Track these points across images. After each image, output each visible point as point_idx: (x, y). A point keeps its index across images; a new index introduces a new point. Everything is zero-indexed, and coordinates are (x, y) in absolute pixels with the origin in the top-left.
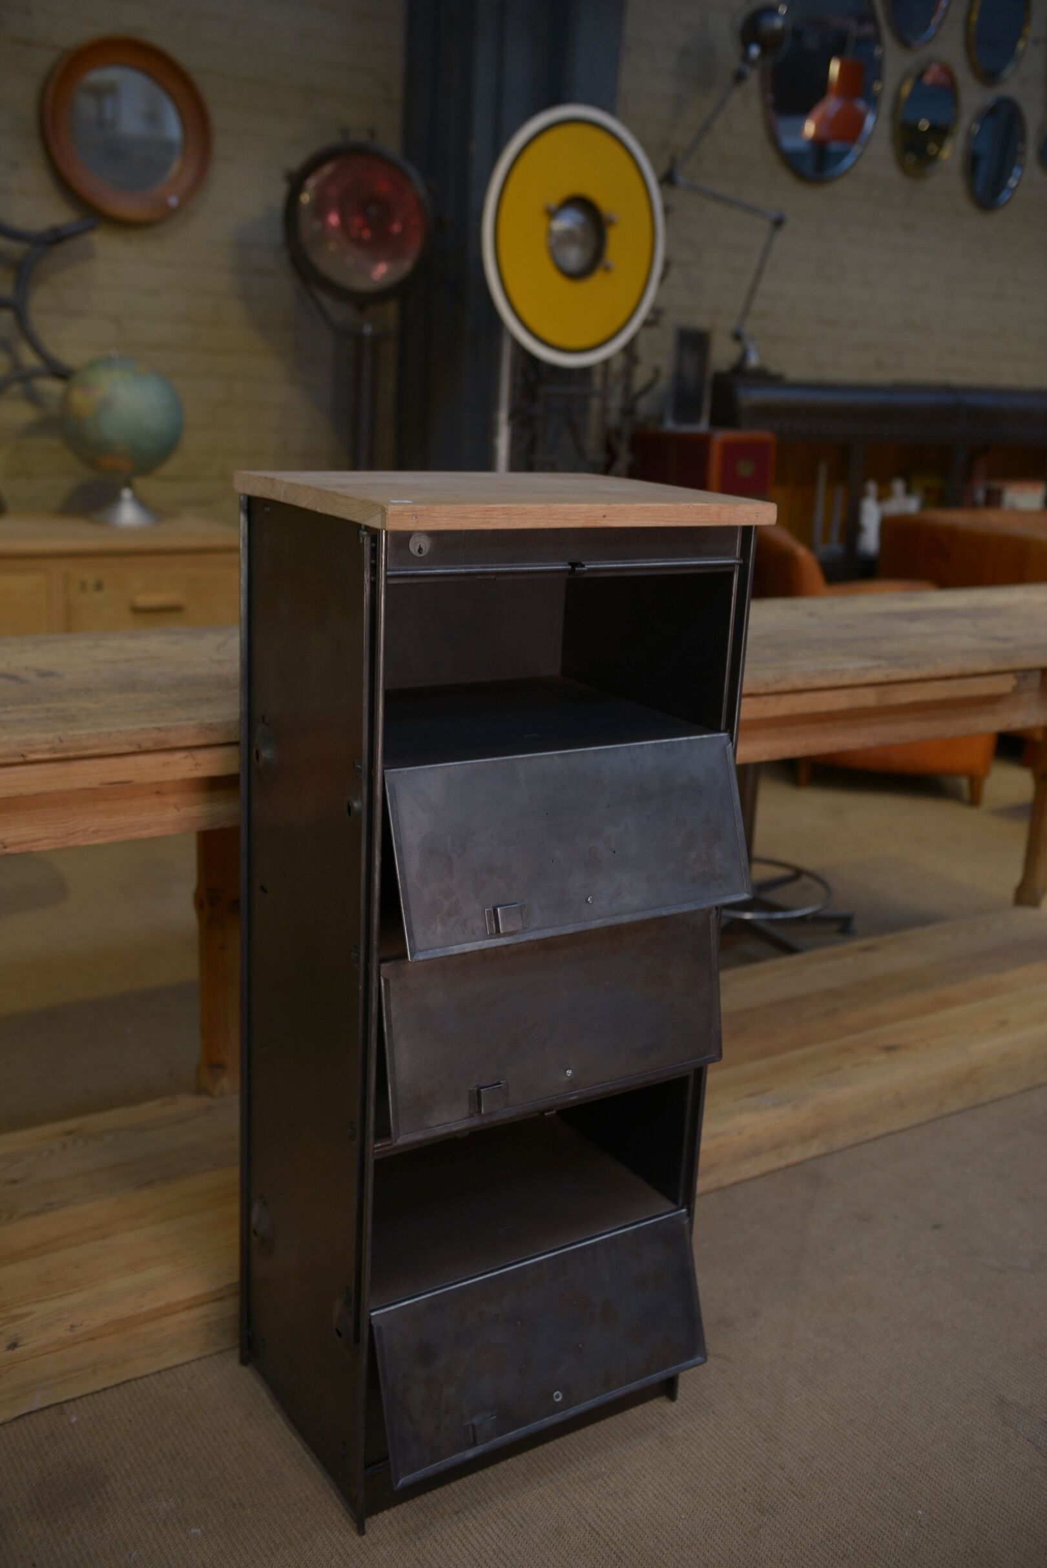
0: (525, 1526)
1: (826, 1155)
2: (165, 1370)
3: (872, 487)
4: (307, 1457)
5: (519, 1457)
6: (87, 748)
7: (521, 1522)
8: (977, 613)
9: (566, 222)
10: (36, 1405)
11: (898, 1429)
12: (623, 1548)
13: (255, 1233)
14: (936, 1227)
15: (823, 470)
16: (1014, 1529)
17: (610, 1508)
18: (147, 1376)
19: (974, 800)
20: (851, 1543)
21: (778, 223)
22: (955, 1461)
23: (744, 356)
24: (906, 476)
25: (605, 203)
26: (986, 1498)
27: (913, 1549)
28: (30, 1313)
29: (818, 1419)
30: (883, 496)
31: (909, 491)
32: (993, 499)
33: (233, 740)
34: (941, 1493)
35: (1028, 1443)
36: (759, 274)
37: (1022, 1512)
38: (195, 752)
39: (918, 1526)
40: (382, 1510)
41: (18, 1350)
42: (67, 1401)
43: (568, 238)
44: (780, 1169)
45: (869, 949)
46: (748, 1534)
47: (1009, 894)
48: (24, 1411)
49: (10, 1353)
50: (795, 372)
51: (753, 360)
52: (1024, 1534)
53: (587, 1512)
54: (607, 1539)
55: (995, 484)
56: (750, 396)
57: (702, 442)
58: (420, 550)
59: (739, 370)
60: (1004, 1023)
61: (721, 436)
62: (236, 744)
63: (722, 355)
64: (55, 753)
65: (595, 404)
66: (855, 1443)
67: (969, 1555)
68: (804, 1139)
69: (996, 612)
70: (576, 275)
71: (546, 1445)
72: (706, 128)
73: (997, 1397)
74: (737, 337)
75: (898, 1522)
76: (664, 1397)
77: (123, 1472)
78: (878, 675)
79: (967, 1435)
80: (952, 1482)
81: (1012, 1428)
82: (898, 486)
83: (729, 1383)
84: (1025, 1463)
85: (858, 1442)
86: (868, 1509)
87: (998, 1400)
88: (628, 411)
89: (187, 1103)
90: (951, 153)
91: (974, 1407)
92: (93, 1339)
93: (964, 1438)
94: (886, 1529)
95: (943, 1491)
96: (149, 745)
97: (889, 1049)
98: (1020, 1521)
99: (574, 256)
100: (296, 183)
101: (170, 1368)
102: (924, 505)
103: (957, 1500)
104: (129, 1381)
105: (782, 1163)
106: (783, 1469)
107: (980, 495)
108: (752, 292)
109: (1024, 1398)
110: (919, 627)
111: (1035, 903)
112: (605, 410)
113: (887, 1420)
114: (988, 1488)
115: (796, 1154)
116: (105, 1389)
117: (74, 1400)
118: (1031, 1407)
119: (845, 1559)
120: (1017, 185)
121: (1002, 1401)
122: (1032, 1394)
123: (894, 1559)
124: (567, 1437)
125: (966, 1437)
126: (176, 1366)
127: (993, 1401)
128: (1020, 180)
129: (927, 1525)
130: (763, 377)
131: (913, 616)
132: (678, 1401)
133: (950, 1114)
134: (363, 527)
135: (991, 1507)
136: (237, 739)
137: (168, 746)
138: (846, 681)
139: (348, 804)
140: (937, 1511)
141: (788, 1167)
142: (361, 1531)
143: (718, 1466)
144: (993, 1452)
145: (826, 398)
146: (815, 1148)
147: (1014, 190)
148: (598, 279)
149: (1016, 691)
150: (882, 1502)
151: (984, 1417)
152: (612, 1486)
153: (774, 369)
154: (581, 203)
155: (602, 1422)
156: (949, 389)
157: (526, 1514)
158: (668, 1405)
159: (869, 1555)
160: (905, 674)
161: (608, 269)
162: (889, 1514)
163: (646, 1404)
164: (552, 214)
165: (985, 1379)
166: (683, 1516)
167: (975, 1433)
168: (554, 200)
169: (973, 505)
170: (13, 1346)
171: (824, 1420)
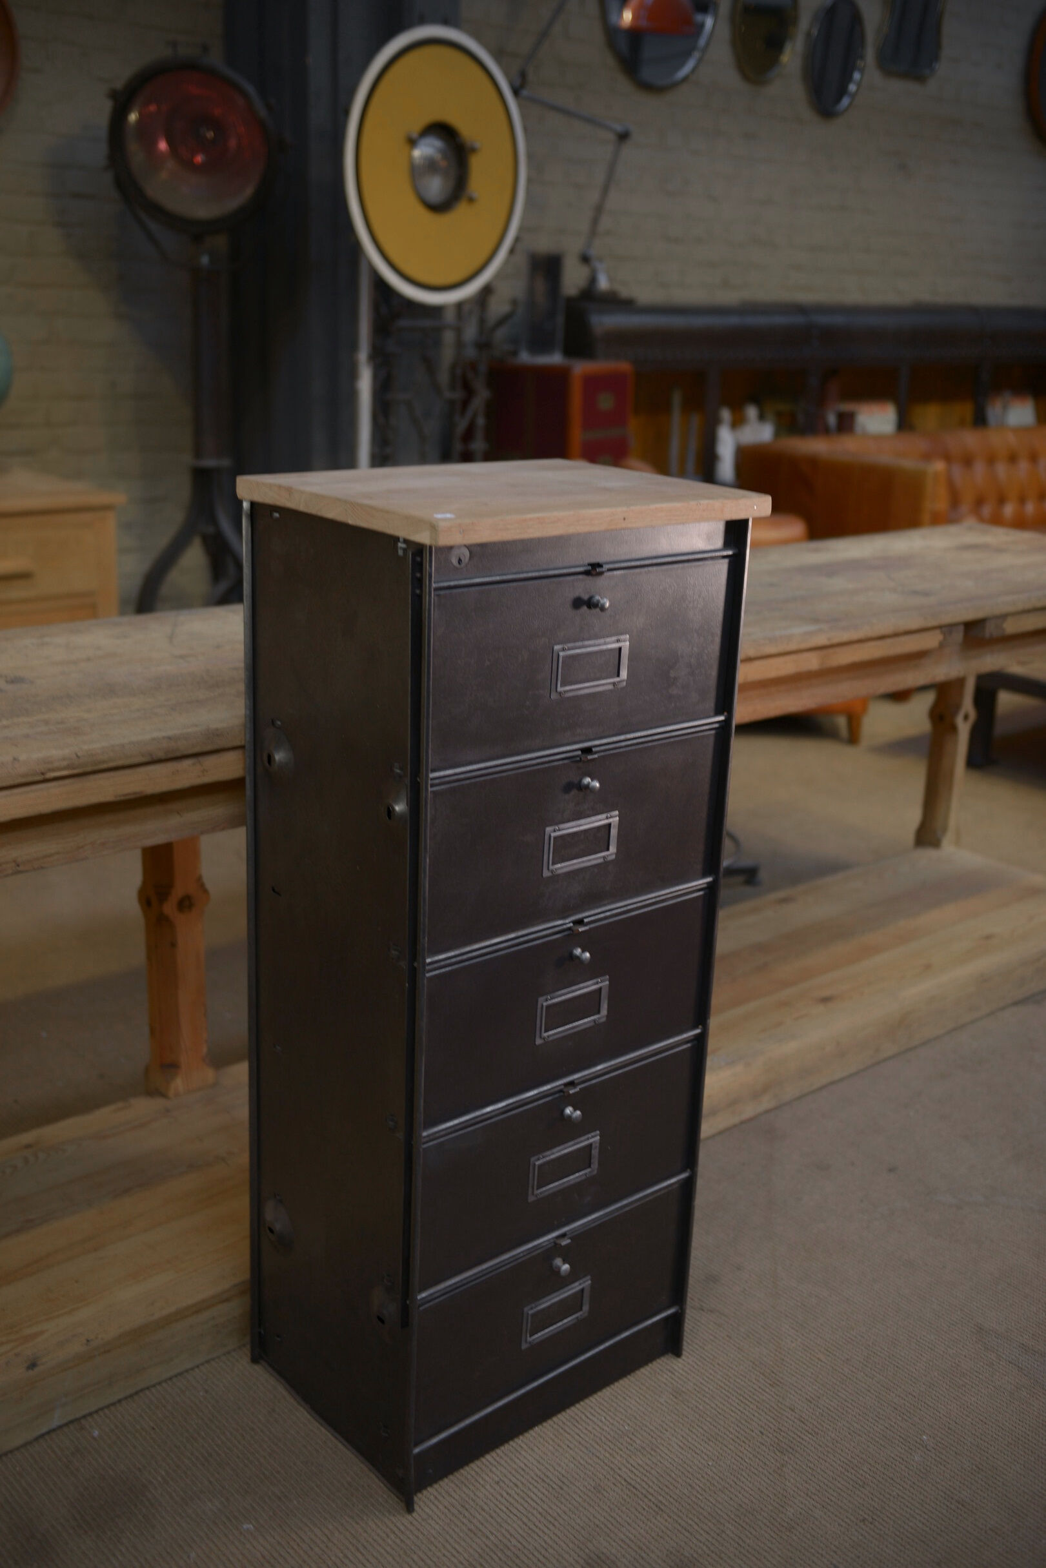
0: (565, 1487)
1: (776, 1108)
2: (176, 1376)
3: (726, 414)
4: (340, 1445)
5: (545, 1424)
6: (104, 762)
7: (560, 1484)
8: (886, 564)
9: (426, 150)
10: (55, 1423)
11: (891, 1363)
12: (661, 1498)
13: (271, 1231)
14: (891, 1170)
15: (677, 399)
16: (1011, 1444)
17: (640, 1462)
18: (160, 1383)
19: (853, 738)
20: (868, 1471)
21: (623, 137)
22: (948, 1387)
23: (593, 280)
24: (756, 400)
25: (467, 130)
26: (981, 1418)
27: (924, 1471)
28: (42, 1332)
29: (817, 1360)
30: (738, 422)
31: (762, 417)
32: (846, 423)
33: (238, 743)
34: (940, 1417)
35: (1011, 1365)
36: (605, 190)
37: (1016, 1427)
38: (201, 759)
39: (925, 1450)
40: (425, 1488)
41: (37, 1370)
42: (84, 1417)
43: (431, 166)
44: (735, 1126)
45: (785, 900)
46: (772, 1473)
47: (910, 837)
48: (44, 1430)
49: (31, 1373)
50: (645, 294)
51: (603, 284)
52: (1021, 1447)
53: (620, 1469)
54: (644, 1492)
55: (846, 407)
56: (604, 322)
57: (560, 376)
58: (460, 561)
59: (589, 294)
60: (928, 967)
61: (581, 368)
62: (242, 747)
63: (573, 279)
64: (74, 769)
65: (449, 337)
66: (855, 1380)
67: (975, 1471)
68: (756, 1095)
69: (904, 561)
70: (439, 208)
71: (568, 1411)
72: (544, 34)
73: (975, 1325)
74: (585, 259)
75: (907, 1448)
76: (670, 1354)
77: (160, 1479)
78: (821, 640)
79: (955, 1363)
80: (949, 1407)
81: (993, 1352)
82: (752, 412)
83: (728, 1336)
84: (1011, 1384)
85: (856, 1379)
86: (877, 1439)
87: (976, 1328)
88: (483, 345)
89: (143, 1106)
90: (792, 56)
91: (956, 1336)
92: (109, 1351)
93: (952, 1366)
94: (897, 1456)
95: (941, 1416)
96: (161, 755)
97: (825, 1000)
98: (1015, 1437)
99: (435, 187)
100: (122, 101)
101: (180, 1374)
102: (777, 434)
103: (956, 1423)
104: (142, 1390)
105: (736, 1120)
106: (793, 1410)
107: (832, 419)
108: (599, 210)
109: (999, 1324)
110: (839, 583)
111: (936, 844)
112: (460, 344)
113: (879, 1356)
114: (982, 1410)
115: (749, 1110)
116: (120, 1401)
117: (91, 1414)
118: (1007, 1332)
119: (865, 1486)
120: (857, 90)
121: (981, 1328)
122: (1006, 1319)
123: (909, 1482)
124: (587, 1401)
125: (954, 1365)
126: (187, 1371)
127: (972, 1330)
128: (859, 85)
129: (933, 1448)
130: (615, 302)
131: (830, 570)
132: (683, 1357)
133: (886, 1060)
134: (401, 540)
135: (987, 1426)
136: (243, 743)
137: (178, 754)
138: (793, 646)
139: (389, 808)
140: (939, 1434)
141: (742, 1123)
142: (409, 1507)
143: (733, 1414)
144: (981, 1377)
145: (678, 322)
146: (766, 1103)
147: (853, 96)
148: (462, 210)
149: (942, 646)
150: (888, 1432)
151: (967, 1345)
152: (638, 1442)
153: (624, 293)
154: (442, 130)
155: (616, 1384)
156: (800, 309)
157: (563, 1476)
158: (674, 1362)
159: (886, 1481)
160: (845, 636)
161: (471, 200)
162: (897, 1442)
163: (654, 1363)
164: (412, 142)
165: (961, 1310)
166: (710, 1464)
167: (961, 1360)
168: (416, 128)
169: (826, 431)
170: (33, 1365)
171: (821, 1361)
